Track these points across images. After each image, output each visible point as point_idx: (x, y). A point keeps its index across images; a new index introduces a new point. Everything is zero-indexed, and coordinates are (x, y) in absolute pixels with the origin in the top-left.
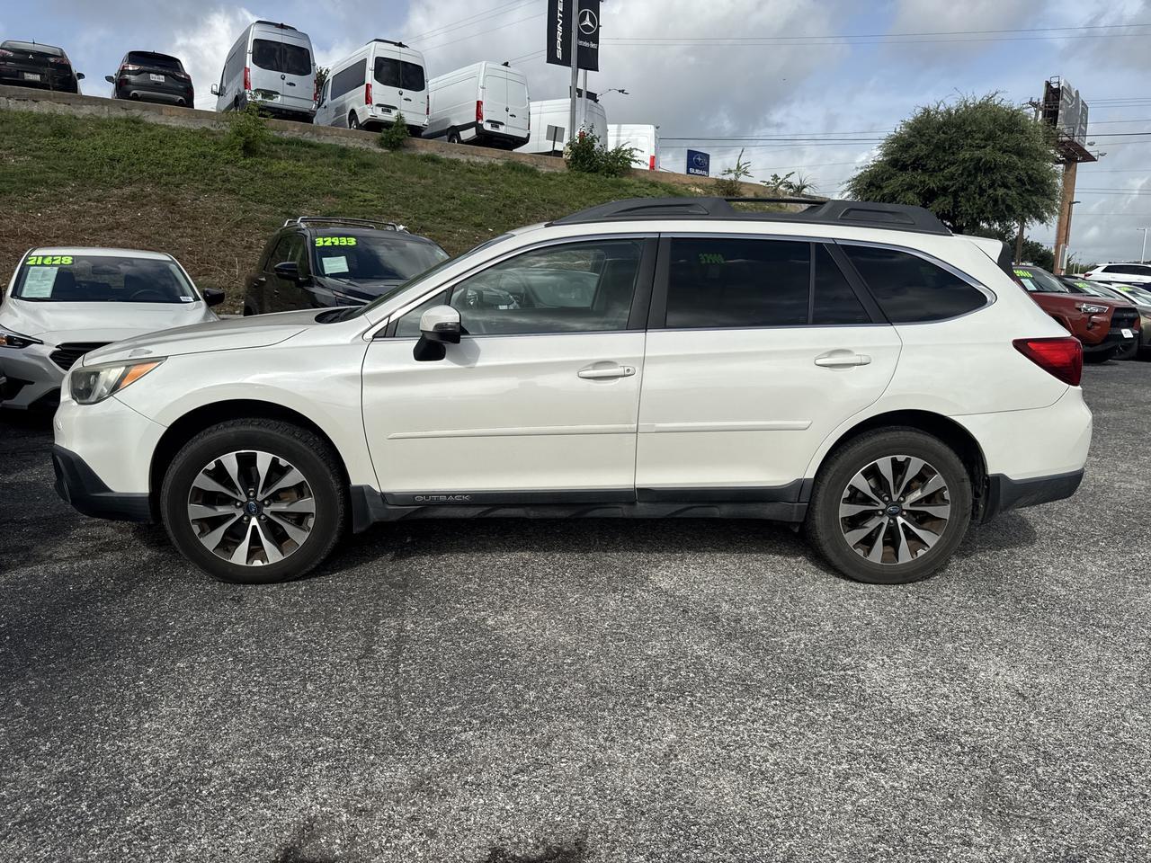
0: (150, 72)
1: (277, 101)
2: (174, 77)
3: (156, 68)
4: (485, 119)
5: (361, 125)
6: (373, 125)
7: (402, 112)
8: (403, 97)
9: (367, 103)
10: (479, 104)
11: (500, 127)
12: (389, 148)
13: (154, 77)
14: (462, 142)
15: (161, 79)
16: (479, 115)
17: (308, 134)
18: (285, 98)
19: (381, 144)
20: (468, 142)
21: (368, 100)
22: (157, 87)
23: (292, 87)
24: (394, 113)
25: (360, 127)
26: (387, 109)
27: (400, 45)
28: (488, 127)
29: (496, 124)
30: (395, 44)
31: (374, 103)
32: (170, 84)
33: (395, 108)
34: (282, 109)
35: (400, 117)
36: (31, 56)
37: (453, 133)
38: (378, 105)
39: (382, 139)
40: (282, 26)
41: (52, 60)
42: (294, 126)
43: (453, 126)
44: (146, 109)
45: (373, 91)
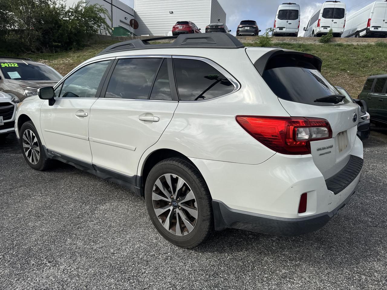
0: (245, 27)
1: (284, 30)
2: (252, 27)
3: (247, 25)
4: (371, 26)
5: (315, 35)
6: (319, 35)
7: (332, 28)
8: (334, 22)
9: (318, 26)
10: (369, 20)
11: (379, 28)
12: (323, 43)
13: (246, 28)
14: (360, 37)
15: (248, 28)
16: (369, 25)
17: (293, 41)
18: (287, 29)
19: (320, 41)
20: (363, 37)
21: (318, 25)
22: (247, 31)
23: (290, 25)
24: (329, 29)
25: (315, 36)
26: (325, 27)
27: (336, 2)
28: (372, 29)
29: (376, 27)
30: (333, 2)
31: (321, 26)
32: (251, 30)
33: (329, 27)
34: (285, 33)
35: (331, 30)
36: (214, 27)
37: (357, 34)
38: (322, 27)
39: (321, 39)
40: (290, 4)
41: (219, 27)
42: (288, 38)
43: (358, 31)
44: (241, 38)
45: (321, 22)
